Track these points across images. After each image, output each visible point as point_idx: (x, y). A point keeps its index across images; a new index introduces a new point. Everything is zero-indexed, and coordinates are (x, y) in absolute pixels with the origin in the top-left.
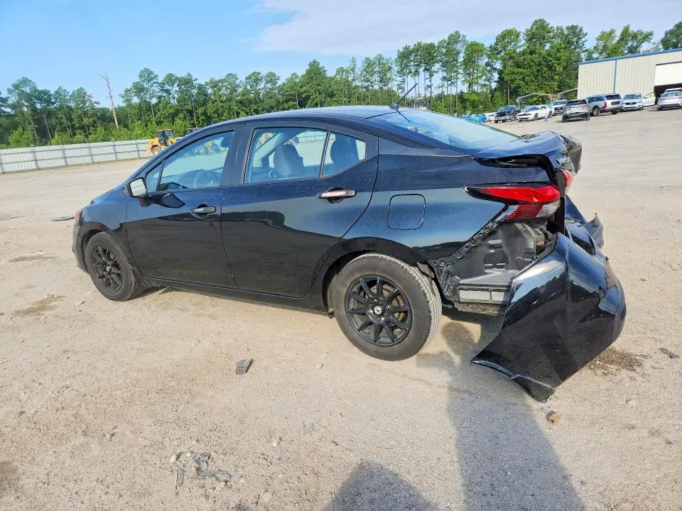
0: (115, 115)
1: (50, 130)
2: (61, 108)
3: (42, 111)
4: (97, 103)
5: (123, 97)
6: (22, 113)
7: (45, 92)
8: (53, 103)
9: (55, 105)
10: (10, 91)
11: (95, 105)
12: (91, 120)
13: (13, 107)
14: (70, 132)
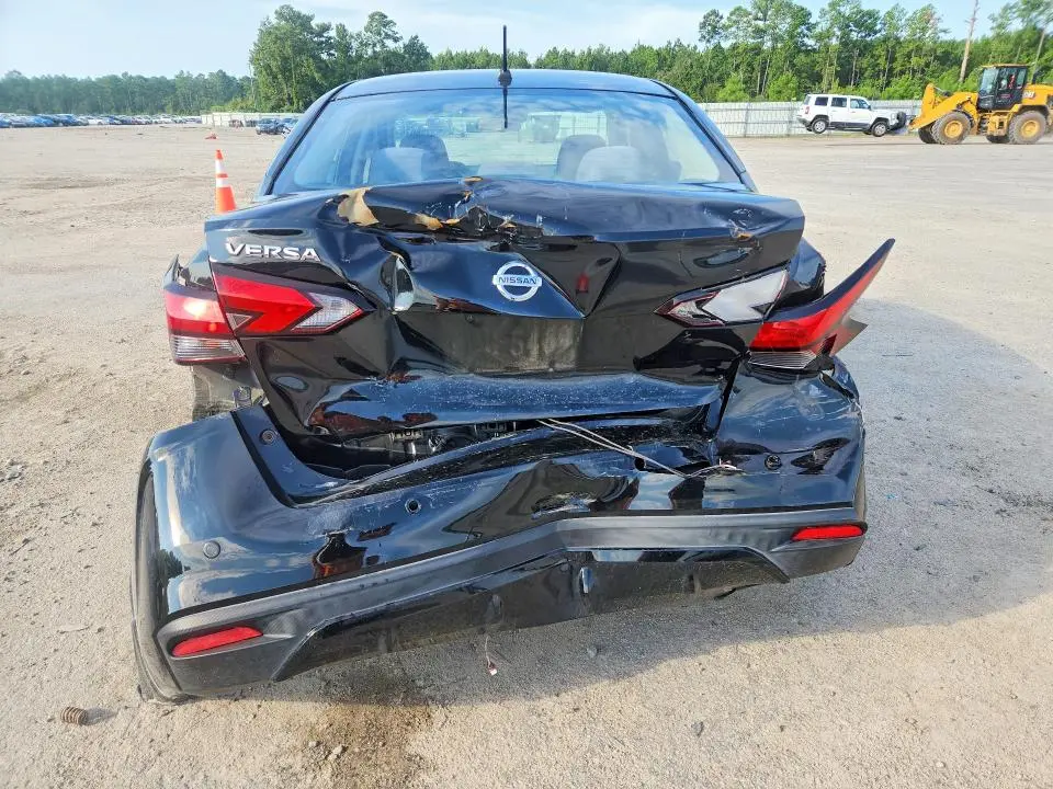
0: (966, 54)
1: (856, 75)
2: (885, 40)
3: (855, 44)
4: (945, 31)
5: (994, 20)
6: (827, 47)
7: (871, 14)
8: (876, 33)
9: (878, 35)
10: (823, 13)
11: (942, 35)
12: (922, 62)
13: (819, 38)
14: (882, 80)
